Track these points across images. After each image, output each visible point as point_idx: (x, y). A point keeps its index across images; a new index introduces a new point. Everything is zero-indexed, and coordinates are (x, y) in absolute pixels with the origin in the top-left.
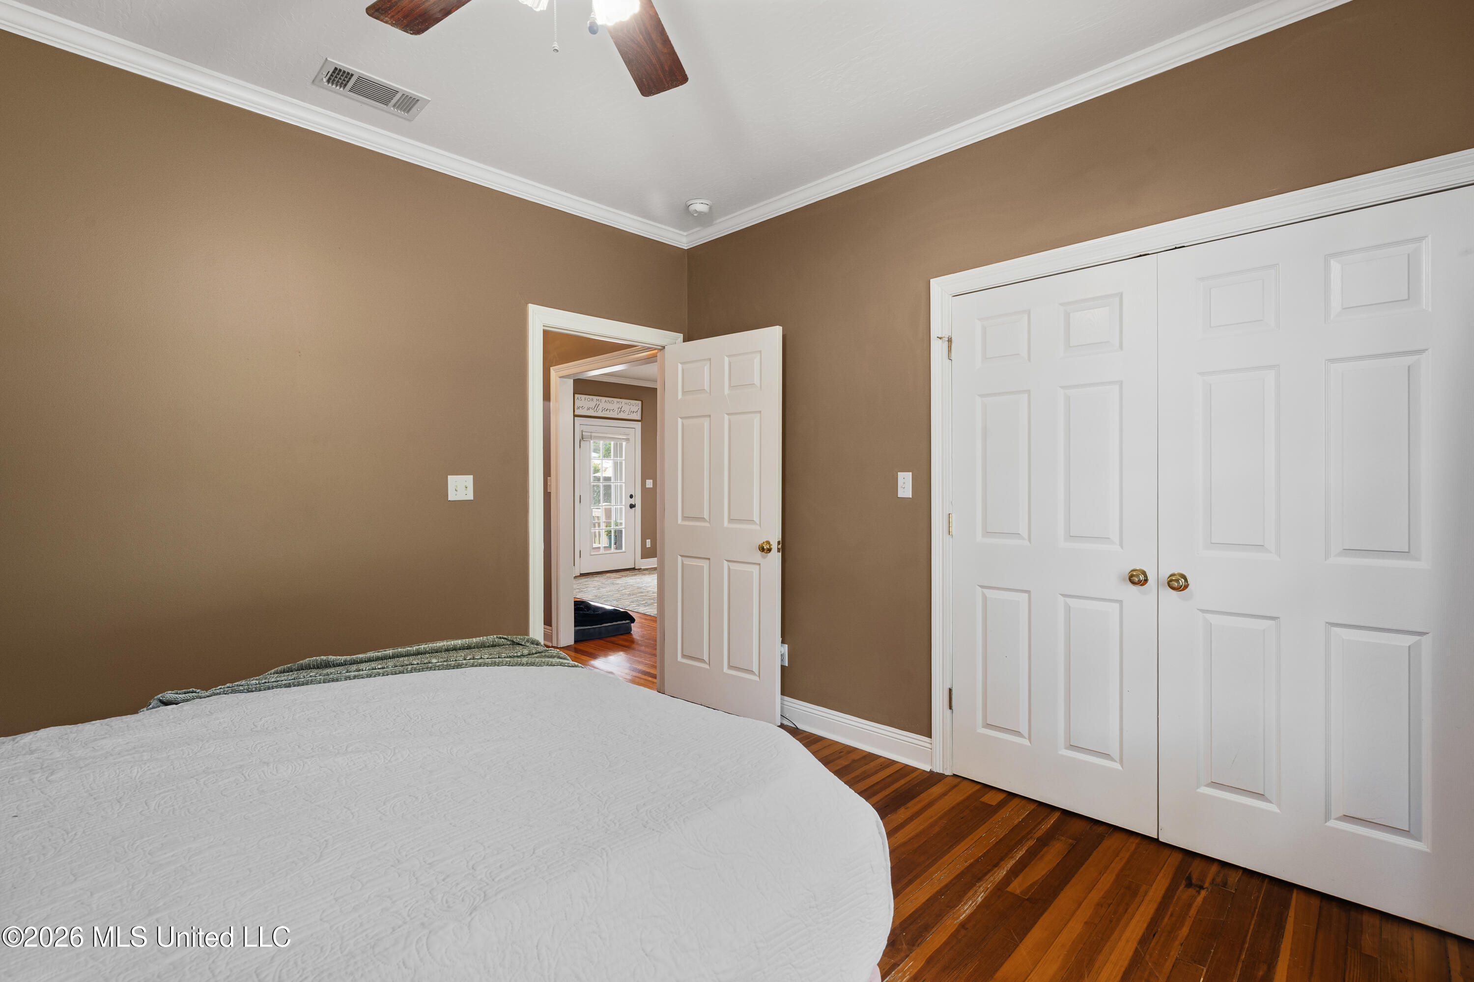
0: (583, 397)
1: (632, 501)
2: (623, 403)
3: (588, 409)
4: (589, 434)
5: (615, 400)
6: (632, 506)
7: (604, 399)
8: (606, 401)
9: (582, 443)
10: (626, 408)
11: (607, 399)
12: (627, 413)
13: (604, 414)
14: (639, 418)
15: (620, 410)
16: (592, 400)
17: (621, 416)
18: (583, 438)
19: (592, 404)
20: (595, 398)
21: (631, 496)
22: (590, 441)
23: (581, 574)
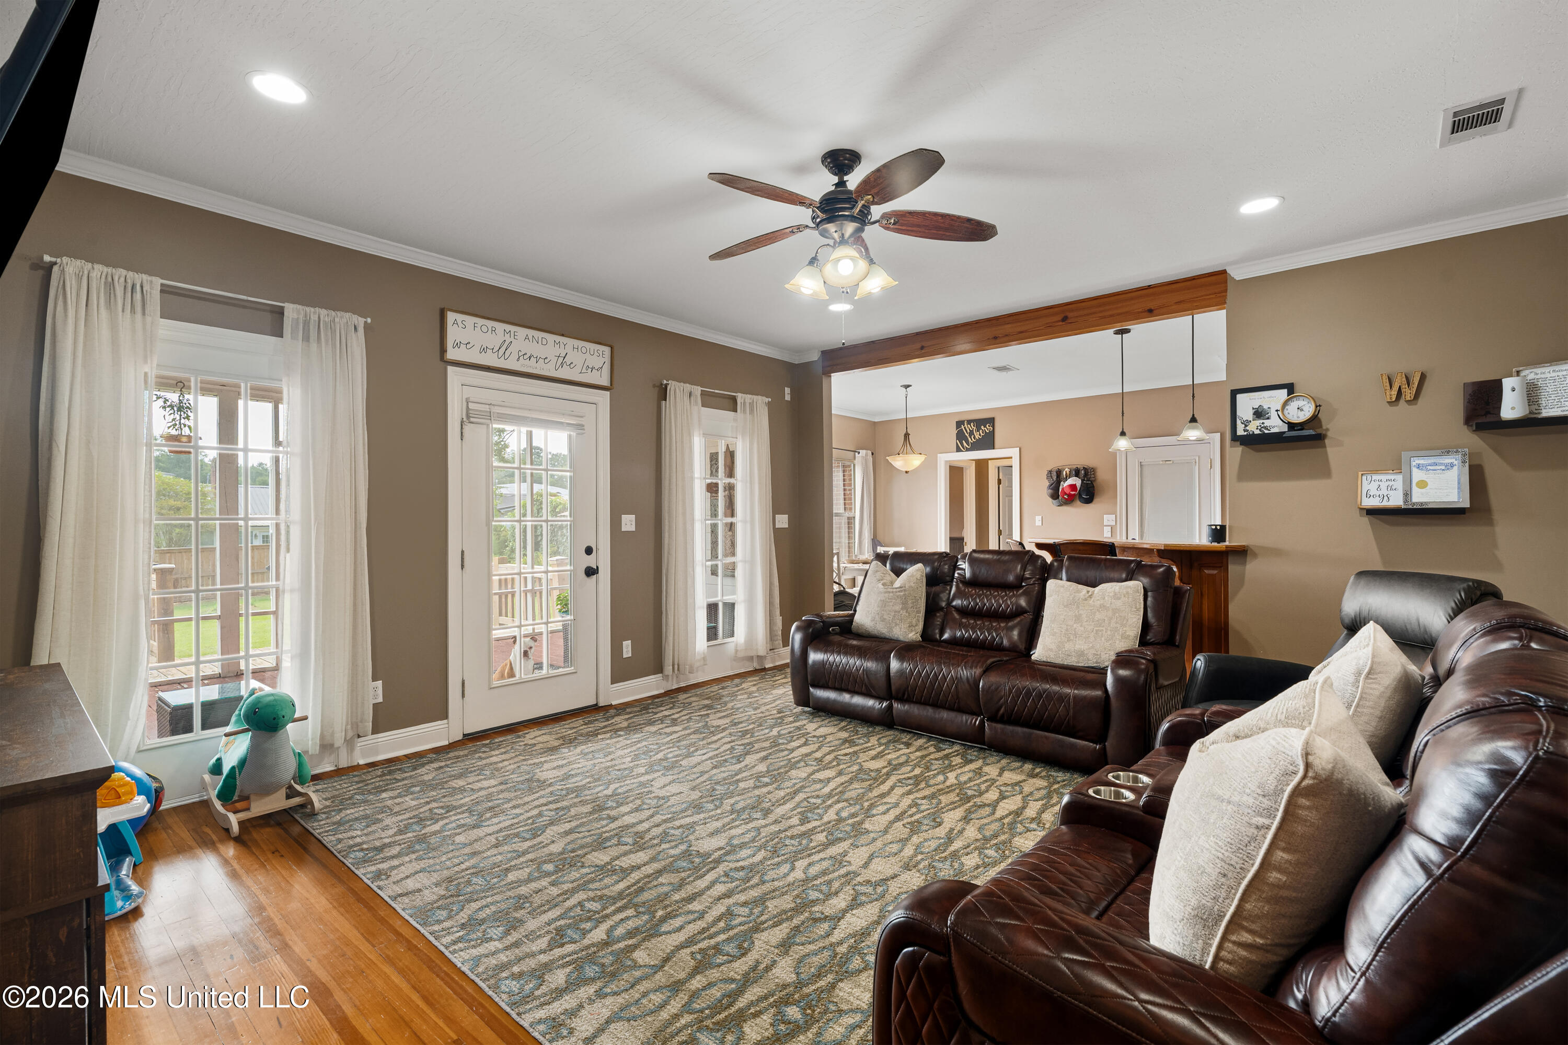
0: (470, 320)
1: (590, 561)
2: (569, 349)
3: (484, 350)
4: (486, 408)
5: (551, 338)
6: (591, 572)
7: (522, 332)
8: (527, 338)
9: (468, 428)
10: (576, 357)
11: (531, 333)
12: (578, 369)
13: (523, 365)
14: (605, 381)
15: (563, 361)
16: (494, 330)
17: (563, 374)
18: (468, 417)
19: (494, 340)
20: (500, 327)
21: (589, 551)
22: (488, 425)
23: (464, 735)
